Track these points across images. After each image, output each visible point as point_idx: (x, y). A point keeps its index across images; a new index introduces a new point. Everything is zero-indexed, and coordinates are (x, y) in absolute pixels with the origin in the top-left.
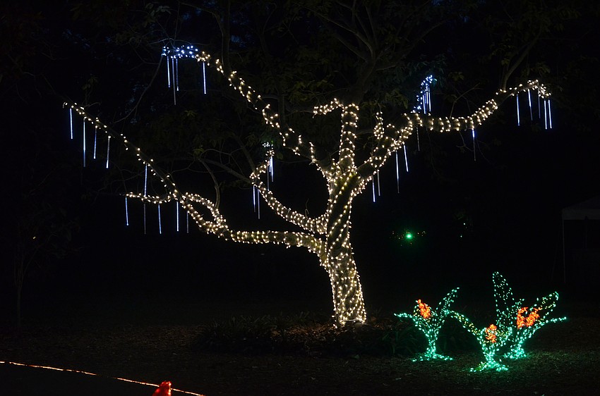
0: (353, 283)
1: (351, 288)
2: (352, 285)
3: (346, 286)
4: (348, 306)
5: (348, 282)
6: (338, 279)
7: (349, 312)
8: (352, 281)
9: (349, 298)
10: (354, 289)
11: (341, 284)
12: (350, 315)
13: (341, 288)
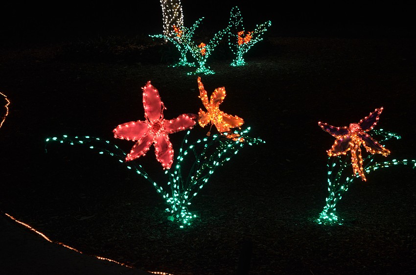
0: (176, 14)
1: (174, 17)
2: (175, 15)
3: (170, 15)
4: (171, 29)
5: (172, 13)
6: (166, 11)
7: (171, 33)
8: (175, 12)
9: (171, 24)
10: (176, 18)
11: (168, 14)
12: (171, 35)
13: (167, 17)
